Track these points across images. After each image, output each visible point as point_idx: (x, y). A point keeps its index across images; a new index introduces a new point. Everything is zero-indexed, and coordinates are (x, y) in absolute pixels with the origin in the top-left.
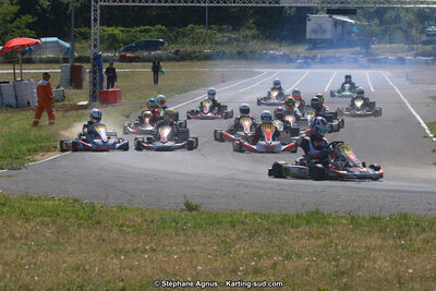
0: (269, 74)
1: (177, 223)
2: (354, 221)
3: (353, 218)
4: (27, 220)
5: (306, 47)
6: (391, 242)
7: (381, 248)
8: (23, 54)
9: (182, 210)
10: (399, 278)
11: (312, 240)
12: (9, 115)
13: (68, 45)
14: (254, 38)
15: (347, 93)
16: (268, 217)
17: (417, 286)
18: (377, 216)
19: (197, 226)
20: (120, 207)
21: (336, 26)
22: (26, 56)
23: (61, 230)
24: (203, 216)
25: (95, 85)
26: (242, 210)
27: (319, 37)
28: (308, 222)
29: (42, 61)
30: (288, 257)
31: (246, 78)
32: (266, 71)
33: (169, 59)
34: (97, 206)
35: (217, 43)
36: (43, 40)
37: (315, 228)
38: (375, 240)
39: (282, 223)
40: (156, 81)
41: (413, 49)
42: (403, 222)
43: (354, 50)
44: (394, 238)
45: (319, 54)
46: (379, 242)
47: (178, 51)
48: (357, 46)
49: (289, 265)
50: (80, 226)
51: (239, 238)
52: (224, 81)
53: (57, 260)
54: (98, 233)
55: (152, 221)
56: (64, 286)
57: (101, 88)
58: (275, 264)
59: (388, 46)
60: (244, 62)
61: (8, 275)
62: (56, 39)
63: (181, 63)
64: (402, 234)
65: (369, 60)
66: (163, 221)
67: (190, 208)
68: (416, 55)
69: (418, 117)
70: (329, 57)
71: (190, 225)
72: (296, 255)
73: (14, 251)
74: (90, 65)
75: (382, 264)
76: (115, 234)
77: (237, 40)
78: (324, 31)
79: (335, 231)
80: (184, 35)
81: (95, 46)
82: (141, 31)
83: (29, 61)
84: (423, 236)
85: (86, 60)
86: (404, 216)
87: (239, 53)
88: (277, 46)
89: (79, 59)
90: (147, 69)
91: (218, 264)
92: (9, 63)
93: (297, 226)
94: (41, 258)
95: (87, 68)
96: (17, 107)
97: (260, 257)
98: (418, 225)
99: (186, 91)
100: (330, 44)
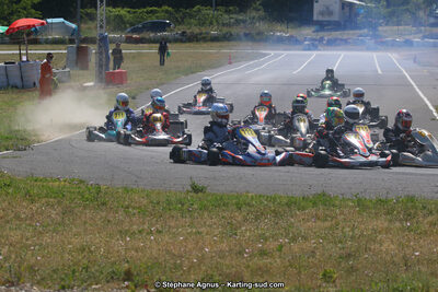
0: (276, 56)
1: (183, 205)
2: (361, 204)
3: (359, 200)
4: (32, 201)
5: (313, 29)
6: (398, 224)
7: (388, 231)
8: (28, 35)
9: (188, 191)
10: (406, 260)
11: (319, 223)
12: (14, 96)
13: (74, 26)
14: (261, 19)
15: (327, 92)
16: (275, 199)
17: (424, 269)
18: (383, 198)
19: (204, 208)
20: (125, 188)
21: (343, 8)
22: (32, 37)
23: (67, 212)
24: (210, 198)
25: (101, 66)
26: (248, 192)
27: (327, 18)
28: (315, 204)
29: (47, 42)
30: (294, 239)
31: (253, 59)
32: (272, 53)
33: (176, 41)
34: (103, 188)
35: (224, 25)
36: (49, 20)
37: (321, 210)
38: (382, 223)
39: (288, 205)
40: (162, 63)
41: (421, 32)
42: (409, 204)
43: (362, 31)
44: (401, 221)
45: (327, 35)
46: (386, 224)
47: (184, 32)
48: (365, 28)
49: (295, 247)
50: (85, 207)
51: (245, 220)
52: (230, 63)
53: (63, 241)
54: (104, 214)
55: (158, 203)
56: (69, 267)
57: (107, 68)
58: (281, 246)
59: (396, 28)
60: (250, 44)
61: (13, 256)
62: (62, 20)
63: (188, 44)
64: (409, 217)
65: (376, 42)
66: (169, 203)
67: (196, 189)
68: (424, 37)
69: (425, 99)
70: (336, 40)
71: (196, 206)
72: (303, 237)
73: (19, 232)
74: (96, 46)
75: (388, 246)
76: (121, 215)
77: (244, 21)
78: (330, 13)
79: (342, 213)
80: (191, 16)
81: (101, 27)
82: (147, 12)
83: (35, 42)
84: (430, 219)
85: (92, 41)
86: (411, 199)
87: (246, 35)
88: (284, 27)
89: (86, 40)
90: (154, 50)
91: (224, 246)
92: (14, 43)
93: (304, 209)
94: (47, 239)
95: (93, 49)
96: (23, 87)
97: (266, 239)
98: (425, 208)
99: (192, 73)
100: (337, 26)
